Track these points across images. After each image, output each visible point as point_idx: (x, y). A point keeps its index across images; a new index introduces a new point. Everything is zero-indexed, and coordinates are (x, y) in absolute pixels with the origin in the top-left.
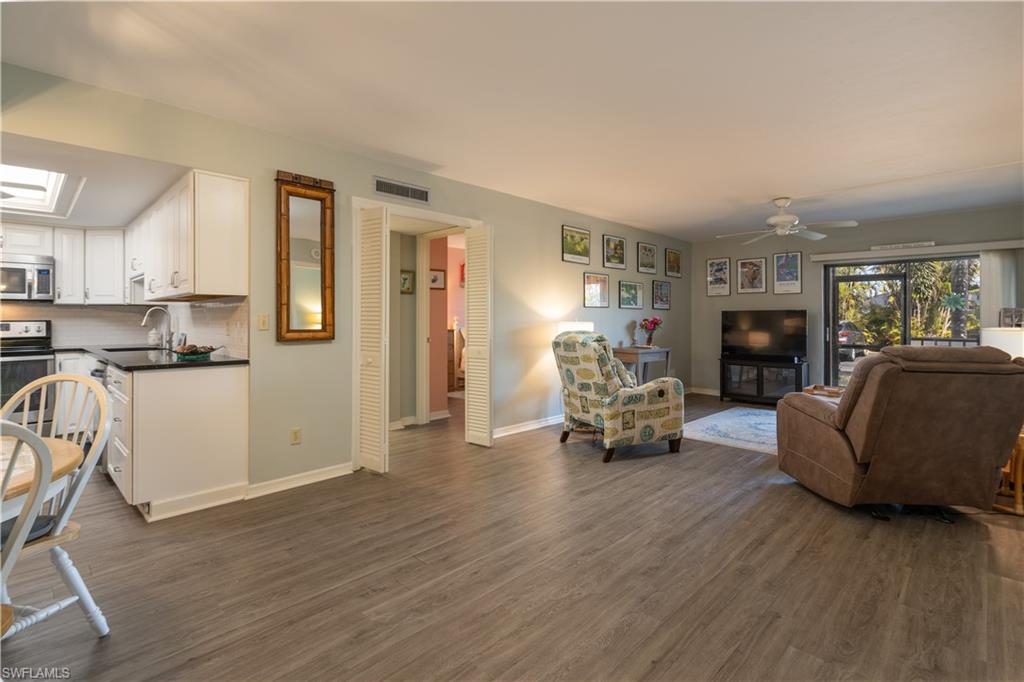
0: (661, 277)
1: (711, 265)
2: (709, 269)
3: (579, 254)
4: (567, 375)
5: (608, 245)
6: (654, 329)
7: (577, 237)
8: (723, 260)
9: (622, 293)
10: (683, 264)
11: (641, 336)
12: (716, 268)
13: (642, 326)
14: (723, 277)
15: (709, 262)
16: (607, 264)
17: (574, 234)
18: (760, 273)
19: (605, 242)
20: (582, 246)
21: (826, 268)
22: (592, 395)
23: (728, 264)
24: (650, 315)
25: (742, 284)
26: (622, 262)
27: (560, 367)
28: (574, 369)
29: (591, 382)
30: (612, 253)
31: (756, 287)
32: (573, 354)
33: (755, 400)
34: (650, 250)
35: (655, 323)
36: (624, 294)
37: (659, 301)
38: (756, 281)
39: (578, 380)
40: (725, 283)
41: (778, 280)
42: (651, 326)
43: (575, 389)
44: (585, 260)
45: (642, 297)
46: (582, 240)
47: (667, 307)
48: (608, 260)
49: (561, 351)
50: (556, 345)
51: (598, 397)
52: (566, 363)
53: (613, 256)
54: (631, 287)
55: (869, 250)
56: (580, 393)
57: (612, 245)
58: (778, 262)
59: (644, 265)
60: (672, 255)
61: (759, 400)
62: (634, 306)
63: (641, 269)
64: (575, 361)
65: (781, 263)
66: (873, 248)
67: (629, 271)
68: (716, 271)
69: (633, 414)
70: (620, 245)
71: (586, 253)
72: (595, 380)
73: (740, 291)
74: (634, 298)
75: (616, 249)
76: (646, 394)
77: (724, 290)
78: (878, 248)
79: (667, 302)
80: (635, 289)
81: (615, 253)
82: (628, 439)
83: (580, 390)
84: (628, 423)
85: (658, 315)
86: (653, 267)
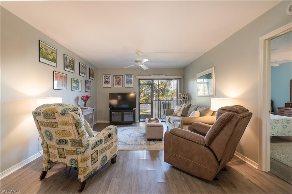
0: (88, 79)
1: (105, 76)
2: (104, 78)
3: (50, 60)
4: (46, 134)
5: (67, 60)
6: (87, 100)
7: (49, 51)
8: (109, 75)
9: (73, 84)
10: (95, 75)
11: (81, 103)
12: (106, 78)
13: (82, 99)
14: (109, 81)
15: (104, 75)
16: (66, 69)
17: (47, 48)
18: (121, 81)
19: (65, 58)
20: (52, 57)
21: (139, 80)
22: (68, 147)
23: (110, 76)
24: (85, 94)
25: (115, 84)
26: (73, 69)
27: (39, 129)
28: (52, 130)
29: (68, 139)
30: (68, 64)
31: (119, 85)
32: (53, 121)
33: (121, 123)
34: (84, 67)
35: (88, 97)
36: (74, 84)
37: (87, 88)
38: (119, 83)
39: (56, 137)
40: (109, 83)
41: (126, 83)
42: (86, 99)
43: (53, 143)
44: (54, 64)
45: (81, 86)
46: (52, 53)
47: (90, 91)
48: (67, 67)
49: (41, 118)
50: (36, 114)
51: (74, 148)
52: (45, 126)
53: (69, 66)
54: (77, 82)
55: (151, 76)
56: (58, 146)
57: (68, 61)
58: (126, 77)
59: (82, 73)
60: (92, 71)
61: (122, 123)
62: (78, 90)
63: (81, 74)
64: (54, 125)
65: (127, 77)
66: (152, 75)
67: (75, 74)
68: (106, 79)
69: (97, 153)
70: (72, 62)
71: (54, 60)
72: (72, 137)
73: (114, 86)
74: (78, 87)
75: (70, 63)
76: (103, 139)
77: (109, 85)
78: (153, 75)
79: (90, 89)
80: (79, 83)
81: (69, 65)
82: (94, 170)
83: (58, 144)
84: (94, 160)
85: (88, 94)
86: (85, 74)
